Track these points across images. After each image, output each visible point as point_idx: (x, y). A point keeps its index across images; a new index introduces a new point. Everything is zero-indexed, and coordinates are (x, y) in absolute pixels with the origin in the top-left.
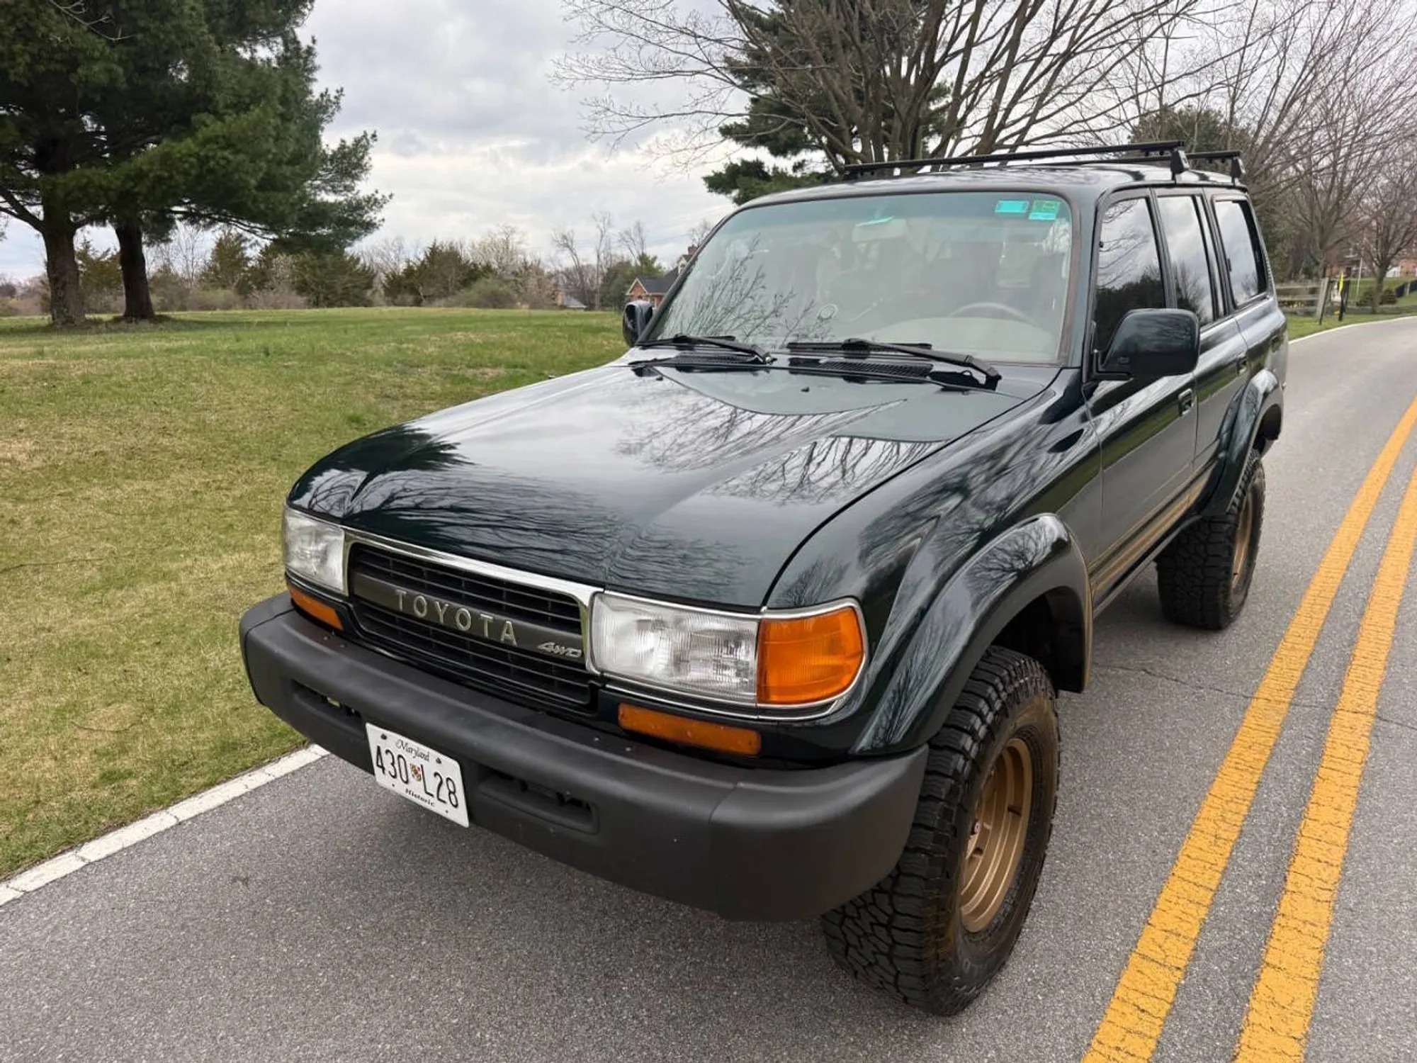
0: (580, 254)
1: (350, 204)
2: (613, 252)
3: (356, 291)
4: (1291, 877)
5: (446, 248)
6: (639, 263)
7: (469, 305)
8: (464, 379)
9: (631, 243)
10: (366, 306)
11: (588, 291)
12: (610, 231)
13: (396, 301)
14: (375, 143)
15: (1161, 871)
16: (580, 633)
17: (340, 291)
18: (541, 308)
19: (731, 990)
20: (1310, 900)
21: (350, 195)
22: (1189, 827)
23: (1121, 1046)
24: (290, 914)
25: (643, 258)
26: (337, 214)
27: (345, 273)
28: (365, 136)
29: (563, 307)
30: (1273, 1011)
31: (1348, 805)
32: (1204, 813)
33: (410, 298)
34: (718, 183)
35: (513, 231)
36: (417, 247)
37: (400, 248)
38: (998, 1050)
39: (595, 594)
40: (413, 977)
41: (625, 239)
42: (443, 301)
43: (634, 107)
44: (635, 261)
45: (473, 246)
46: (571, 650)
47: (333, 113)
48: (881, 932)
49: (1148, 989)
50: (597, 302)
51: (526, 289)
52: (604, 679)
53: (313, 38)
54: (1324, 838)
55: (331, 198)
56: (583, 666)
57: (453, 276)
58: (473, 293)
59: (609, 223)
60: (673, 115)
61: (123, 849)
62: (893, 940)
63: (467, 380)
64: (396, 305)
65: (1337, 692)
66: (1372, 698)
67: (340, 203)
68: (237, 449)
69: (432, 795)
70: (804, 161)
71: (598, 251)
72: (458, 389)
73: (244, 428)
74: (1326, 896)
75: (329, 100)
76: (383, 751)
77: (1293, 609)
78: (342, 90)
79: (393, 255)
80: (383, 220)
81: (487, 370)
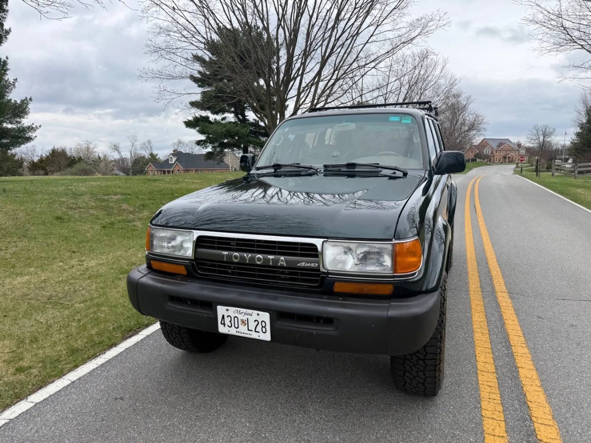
0: (122, 154)
1: (19, 129)
2: (138, 152)
3: (14, 169)
4: (511, 341)
5: (60, 150)
6: (150, 157)
7: (72, 174)
8: (104, 200)
9: (146, 149)
10: (19, 176)
11: (126, 169)
12: (136, 143)
13: (35, 174)
14: (31, 102)
15: (472, 345)
16: (318, 258)
17: (6, 169)
18: (107, 175)
19: (352, 404)
20: (520, 347)
21: (19, 125)
22: (473, 332)
23: (490, 397)
24: (151, 407)
25: (151, 155)
26: (12, 133)
27: (8, 161)
28: (26, 99)
29: (116, 175)
30: (528, 380)
31: (515, 318)
32: (475, 326)
33: (42, 172)
34: (189, 124)
35: (90, 143)
36: (43, 150)
37: (34, 150)
38: (453, 406)
39: (323, 242)
40: (223, 421)
41: (143, 147)
42: (59, 173)
43: (176, 90)
44: (147, 156)
45: (71, 150)
46: (313, 264)
47: (12, 89)
48: (421, 362)
49: (488, 380)
50: (131, 172)
51: (99, 168)
52: (328, 273)
53: (7, 57)
54: (514, 329)
55: (10, 126)
56: (319, 270)
57: (63, 162)
58: (73, 170)
59: (136, 140)
60: (192, 93)
61: (50, 396)
62: (426, 364)
63: (105, 200)
64: (35, 175)
65: (493, 287)
66: (504, 287)
67: (14, 128)
68: (4, 232)
69: (252, 331)
70: (225, 117)
71: (131, 152)
72: (103, 204)
73: (5, 223)
74: (524, 345)
75: (10, 84)
76: (225, 317)
77: (466, 263)
78: (16, 79)
79: (30, 153)
80: (36, 137)
81: (113, 196)
